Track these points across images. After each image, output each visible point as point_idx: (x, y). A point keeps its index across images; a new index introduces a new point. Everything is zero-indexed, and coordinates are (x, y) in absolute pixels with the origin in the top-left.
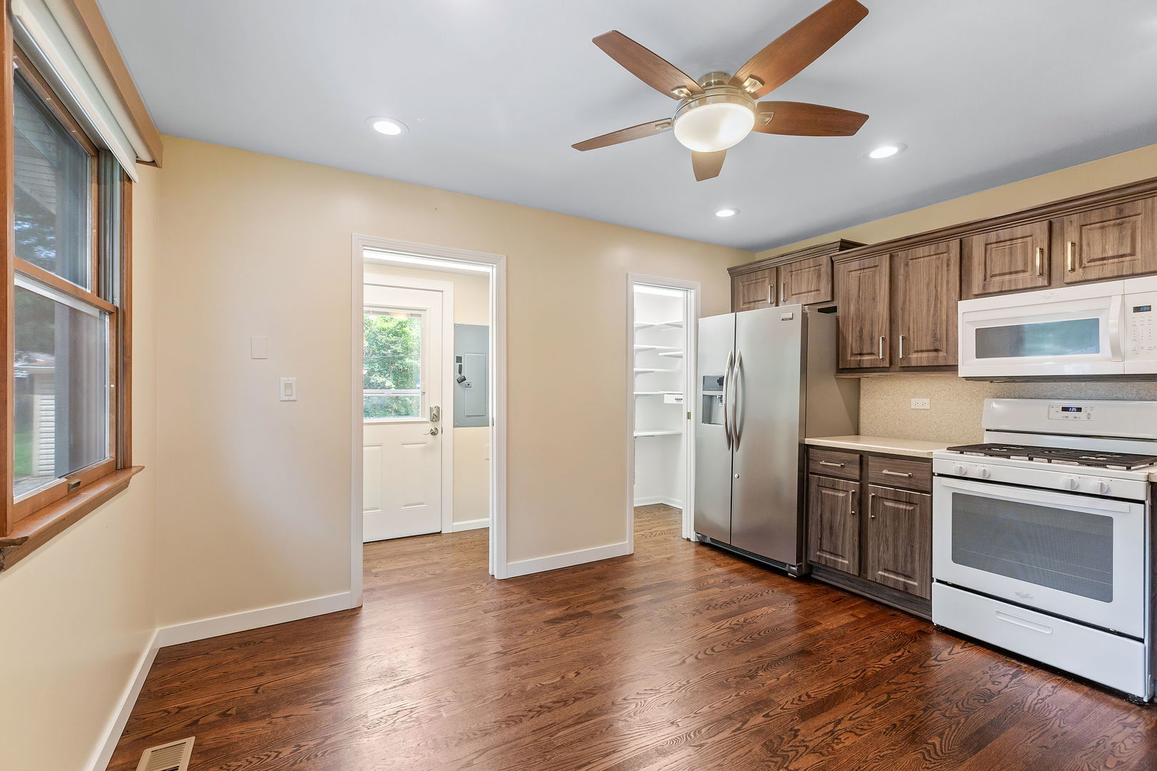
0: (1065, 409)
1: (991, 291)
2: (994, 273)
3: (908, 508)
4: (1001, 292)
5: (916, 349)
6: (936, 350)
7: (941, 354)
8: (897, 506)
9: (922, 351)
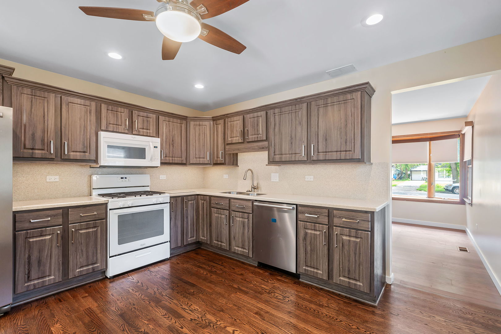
0: (122, 178)
1: (110, 130)
2: (110, 123)
3: (94, 230)
4: (113, 132)
5: (73, 150)
6: (84, 152)
7: (87, 154)
8: (88, 231)
9: (76, 152)
